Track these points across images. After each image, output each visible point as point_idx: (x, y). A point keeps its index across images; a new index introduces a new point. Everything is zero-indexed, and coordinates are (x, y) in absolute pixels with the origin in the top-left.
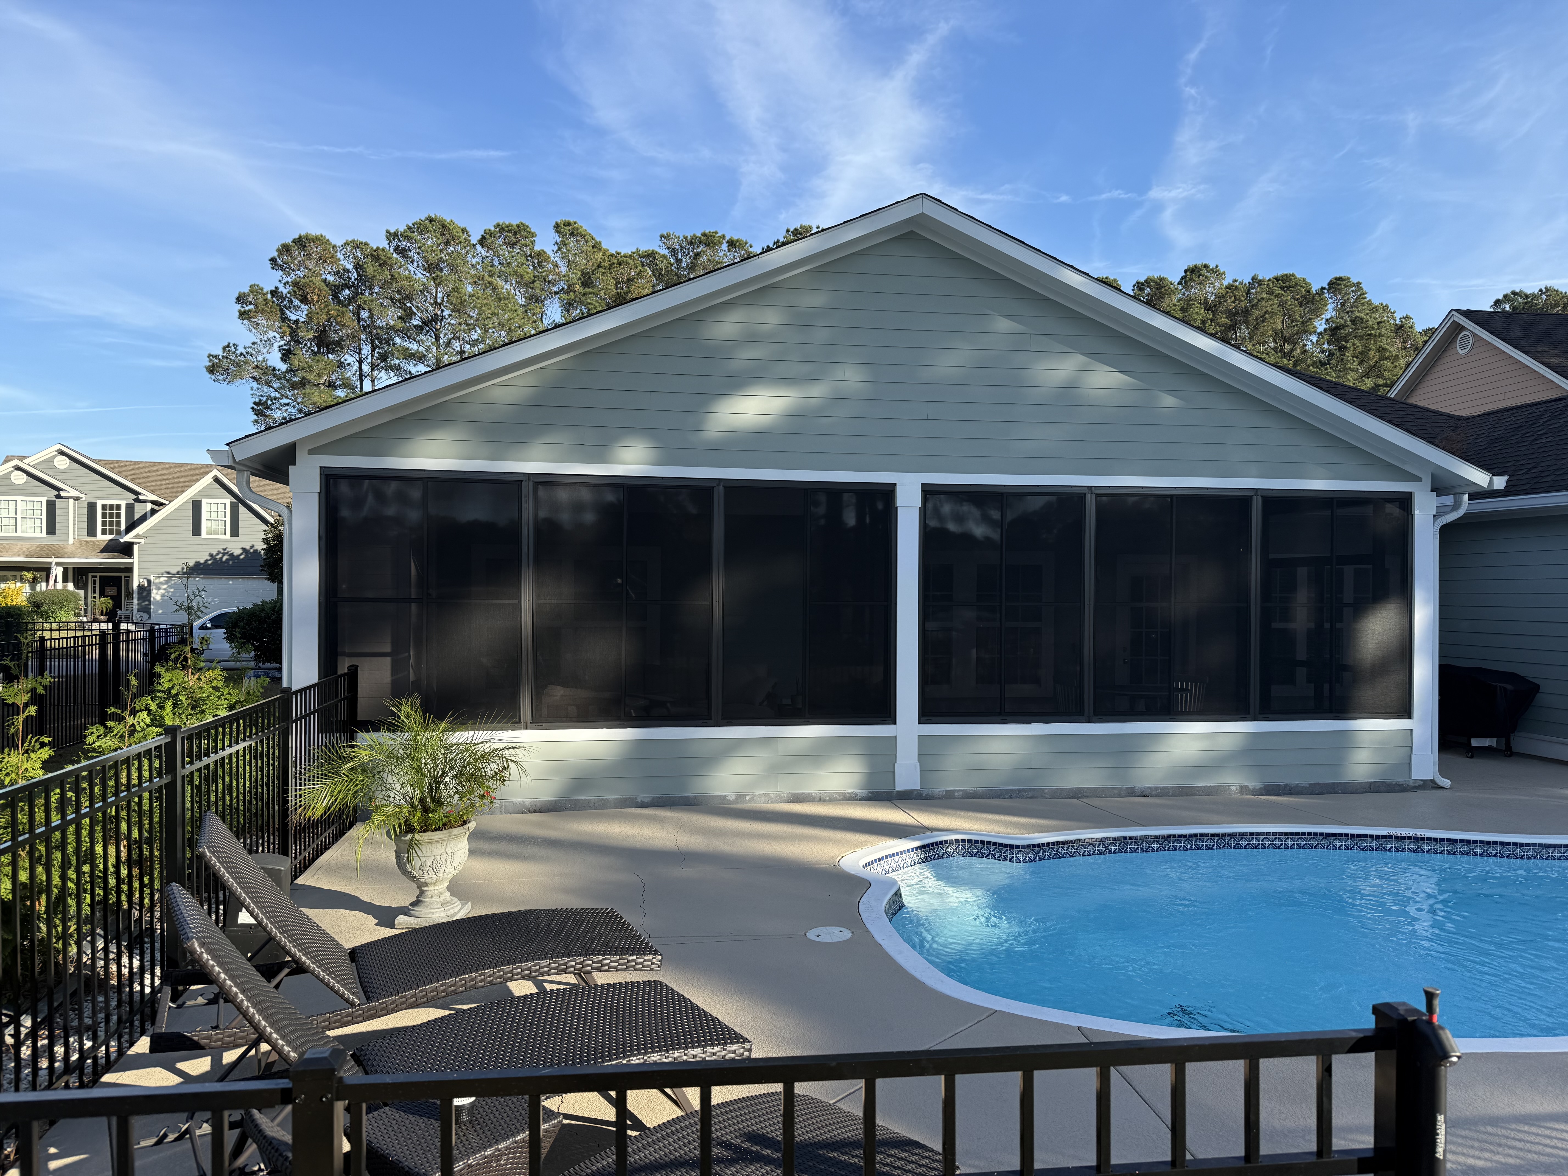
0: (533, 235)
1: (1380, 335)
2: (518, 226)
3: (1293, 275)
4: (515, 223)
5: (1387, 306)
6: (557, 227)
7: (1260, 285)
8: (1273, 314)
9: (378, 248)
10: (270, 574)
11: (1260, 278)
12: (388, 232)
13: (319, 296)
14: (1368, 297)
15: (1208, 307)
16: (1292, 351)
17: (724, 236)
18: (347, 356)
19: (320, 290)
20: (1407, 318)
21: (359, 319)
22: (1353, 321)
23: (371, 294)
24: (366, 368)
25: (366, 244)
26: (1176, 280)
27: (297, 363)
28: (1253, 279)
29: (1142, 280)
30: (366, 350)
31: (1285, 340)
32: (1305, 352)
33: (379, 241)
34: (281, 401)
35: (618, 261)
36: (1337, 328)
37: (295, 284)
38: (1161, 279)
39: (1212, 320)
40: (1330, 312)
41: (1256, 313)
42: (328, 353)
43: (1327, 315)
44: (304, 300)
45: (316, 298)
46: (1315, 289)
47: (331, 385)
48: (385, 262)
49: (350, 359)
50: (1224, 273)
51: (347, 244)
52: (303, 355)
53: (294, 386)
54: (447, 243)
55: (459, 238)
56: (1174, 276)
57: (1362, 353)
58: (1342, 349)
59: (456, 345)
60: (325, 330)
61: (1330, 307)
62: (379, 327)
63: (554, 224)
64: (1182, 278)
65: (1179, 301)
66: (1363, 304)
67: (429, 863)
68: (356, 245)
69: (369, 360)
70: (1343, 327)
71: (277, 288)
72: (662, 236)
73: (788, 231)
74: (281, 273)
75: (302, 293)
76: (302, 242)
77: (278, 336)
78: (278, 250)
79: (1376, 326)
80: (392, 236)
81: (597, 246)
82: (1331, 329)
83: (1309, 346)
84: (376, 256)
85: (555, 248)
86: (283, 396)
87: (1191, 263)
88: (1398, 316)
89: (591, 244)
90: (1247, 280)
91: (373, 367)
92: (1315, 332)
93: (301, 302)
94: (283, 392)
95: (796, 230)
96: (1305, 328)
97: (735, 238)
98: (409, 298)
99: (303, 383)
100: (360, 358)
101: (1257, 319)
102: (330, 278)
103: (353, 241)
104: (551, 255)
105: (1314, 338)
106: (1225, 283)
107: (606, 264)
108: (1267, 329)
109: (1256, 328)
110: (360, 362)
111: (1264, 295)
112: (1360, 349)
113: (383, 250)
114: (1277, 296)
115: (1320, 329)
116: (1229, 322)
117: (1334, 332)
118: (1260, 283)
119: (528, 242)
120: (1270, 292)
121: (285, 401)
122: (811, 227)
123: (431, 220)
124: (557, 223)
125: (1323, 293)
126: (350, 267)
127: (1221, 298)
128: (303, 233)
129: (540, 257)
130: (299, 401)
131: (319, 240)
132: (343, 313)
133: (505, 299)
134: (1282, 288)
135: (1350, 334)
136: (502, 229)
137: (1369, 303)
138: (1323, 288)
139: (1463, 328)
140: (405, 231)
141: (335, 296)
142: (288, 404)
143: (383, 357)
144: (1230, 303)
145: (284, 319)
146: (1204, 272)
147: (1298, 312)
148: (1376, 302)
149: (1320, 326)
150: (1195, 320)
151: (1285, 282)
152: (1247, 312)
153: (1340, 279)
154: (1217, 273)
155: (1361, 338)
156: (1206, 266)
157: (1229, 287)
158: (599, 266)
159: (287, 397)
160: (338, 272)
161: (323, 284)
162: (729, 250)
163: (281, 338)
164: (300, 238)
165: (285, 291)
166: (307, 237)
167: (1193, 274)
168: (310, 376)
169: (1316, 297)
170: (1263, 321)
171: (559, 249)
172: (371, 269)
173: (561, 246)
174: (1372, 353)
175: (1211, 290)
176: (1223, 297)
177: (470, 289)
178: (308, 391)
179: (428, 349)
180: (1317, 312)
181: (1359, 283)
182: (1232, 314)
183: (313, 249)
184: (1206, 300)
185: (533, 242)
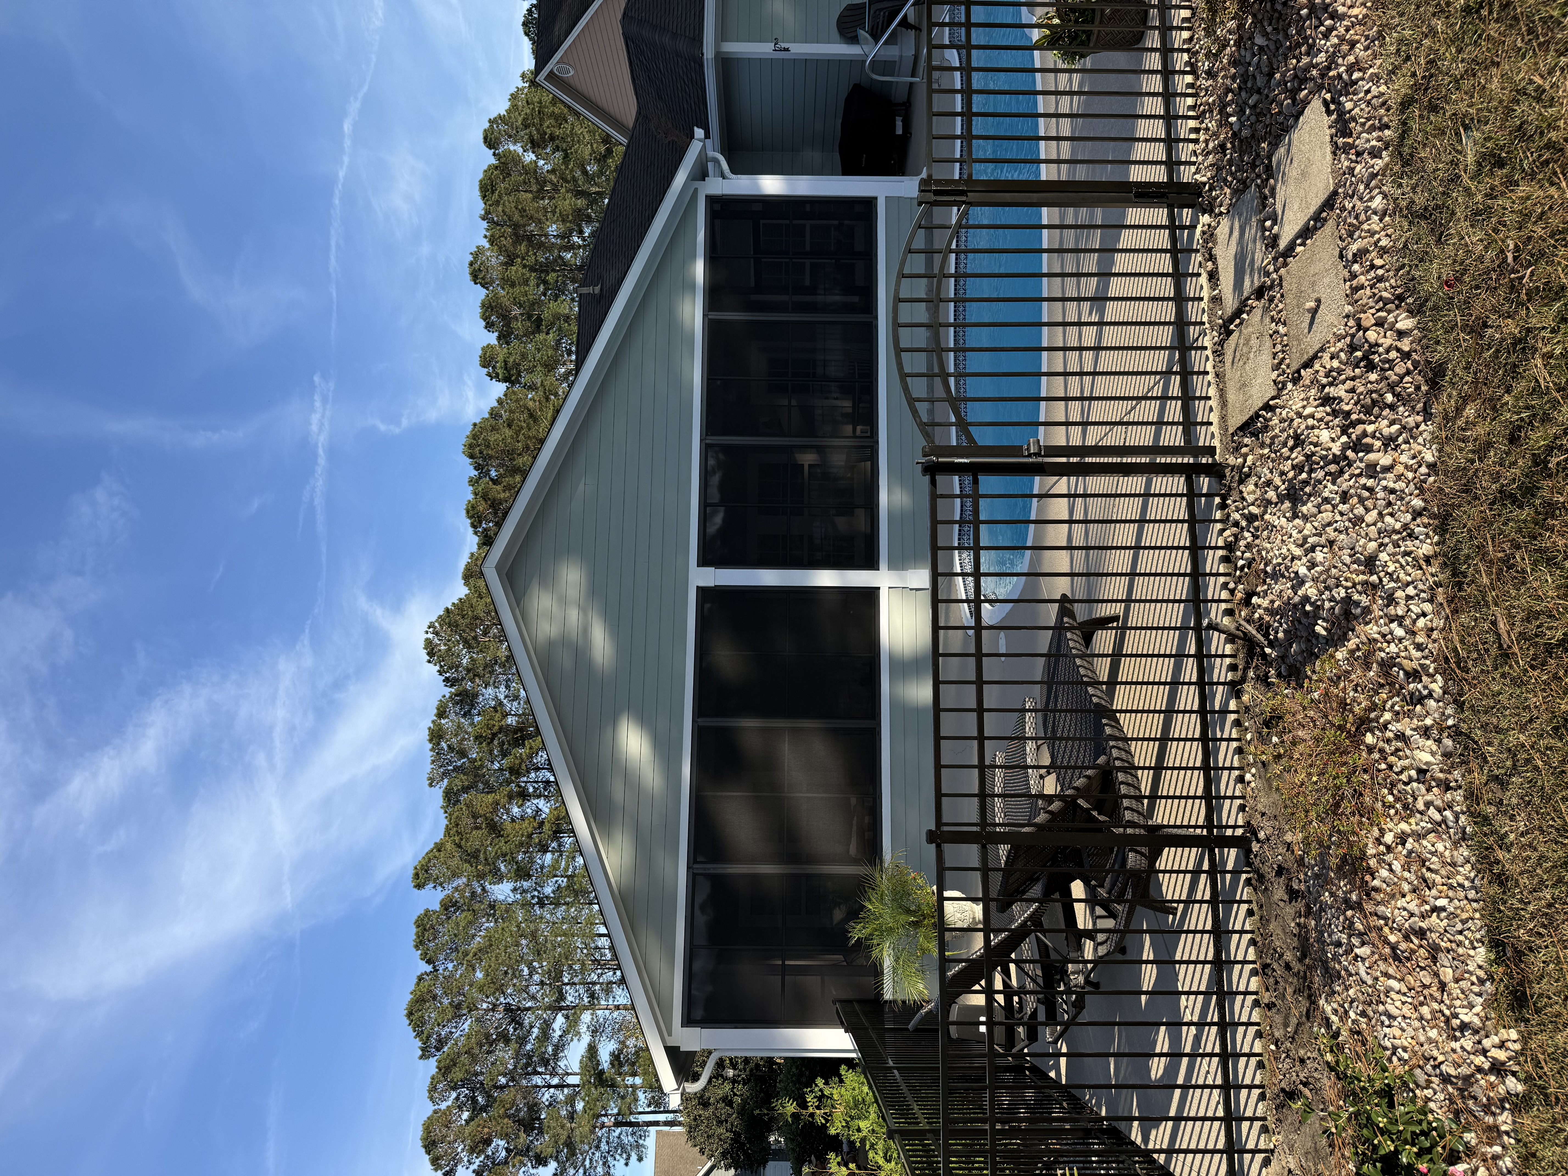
0: (427, 911)
1: (540, 102)
2: (418, 926)
3: (481, 181)
4: (414, 930)
5: (512, 95)
6: (419, 886)
7: (490, 213)
8: (518, 201)
9: (438, 1067)
10: (759, 1165)
11: (483, 212)
12: (421, 1058)
13: (484, 1127)
14: (503, 112)
15: (510, 262)
16: (553, 184)
17: (433, 722)
18: (544, 1100)
19: (479, 1126)
20: (523, 76)
21: (507, 1086)
22: (526, 127)
23: (482, 1073)
24: (555, 1081)
25: (433, 1078)
26: (485, 291)
27: (550, 1150)
28: (483, 219)
29: (484, 323)
30: (537, 1080)
31: (541, 190)
32: (553, 171)
33: (431, 1066)
34: (588, 1166)
35: (454, 829)
36: (532, 142)
37: (472, 1150)
38: (483, 305)
39: (523, 259)
40: (517, 148)
41: (516, 217)
42: (539, 1119)
43: (520, 150)
44: (488, 1142)
45: (486, 1130)
46: (493, 161)
47: (572, 1116)
48: (452, 1060)
49: (546, 1096)
50: (478, 247)
51: (431, 1098)
52: (542, 1143)
53: (572, 1153)
54: (434, 998)
55: (430, 986)
56: (480, 293)
57: (556, 120)
58: (552, 138)
59: (533, 989)
60: (518, 1121)
61: (512, 148)
62: (515, 1067)
63: (416, 890)
64: (483, 286)
65: (503, 289)
66: (510, 118)
67: (959, 915)
68: (433, 1089)
69: (548, 1077)
70: (531, 136)
71: (474, 1171)
72: (431, 785)
73: (429, 662)
74: (459, 1167)
75: (479, 1145)
76: (430, 1145)
77: (523, 1169)
78: (436, 1170)
79: (531, 106)
80: (425, 1054)
81: (439, 847)
82: (533, 147)
83: (548, 167)
84: (445, 1070)
85: (439, 888)
86: (583, 1164)
87: (468, 277)
88: (521, 84)
89: (437, 854)
90: (485, 224)
91: (553, 1074)
92: (535, 162)
93: (489, 1145)
94: (579, 1164)
95: (428, 654)
96: (531, 171)
97: (435, 711)
98: (488, 1036)
99: (570, 1144)
100: (544, 1087)
101: (522, 216)
102: (466, 1115)
103: (429, 1091)
104: (446, 892)
105: (541, 163)
106: (487, 245)
107: (457, 838)
108: (531, 207)
109: (531, 218)
110: (549, 1086)
111: (500, 209)
112: (552, 121)
113: (439, 1062)
114: (500, 196)
115: (532, 157)
116: (525, 243)
117: (535, 145)
118: (488, 212)
119: (435, 916)
120: (497, 203)
121: (587, 1163)
122: (427, 639)
123: (410, 1014)
124: (415, 887)
125: (499, 154)
126: (454, 1095)
127: (501, 250)
128: (420, 1143)
129: (449, 905)
130: (587, 1148)
131: (428, 1127)
132: (501, 1101)
133: (490, 940)
134: (493, 193)
135: (538, 130)
136: (420, 943)
137: (509, 111)
138: (494, 154)
139: (551, 72)
140: (421, 1040)
141: (484, 1109)
142: (591, 1160)
143: (545, 1062)
144: (507, 242)
145: (506, 1163)
146: (476, 266)
147: (516, 177)
148: (507, 105)
149: (530, 157)
150: (523, 274)
151: (487, 188)
152: (516, 226)
153: (485, 138)
154: (478, 253)
155: (542, 120)
156: (471, 264)
157: (491, 242)
158: (459, 846)
159: (584, 1160)
160: (459, 1107)
161: (472, 1123)
162: (447, 717)
163: (525, 1165)
164: (425, 1147)
165: (477, 1162)
166: (424, 1139)
167: (478, 275)
168: (564, 1137)
169: (503, 160)
170: (525, 211)
171: (441, 884)
172: (457, 1074)
173: (439, 883)
174: (556, 111)
175: (494, 260)
176: (500, 248)
177: (479, 975)
178: (578, 1139)
179: (538, 1017)
180: (516, 159)
181: (490, 121)
182: (518, 238)
183: (438, 1131)
184: (502, 264)
185: (435, 912)
